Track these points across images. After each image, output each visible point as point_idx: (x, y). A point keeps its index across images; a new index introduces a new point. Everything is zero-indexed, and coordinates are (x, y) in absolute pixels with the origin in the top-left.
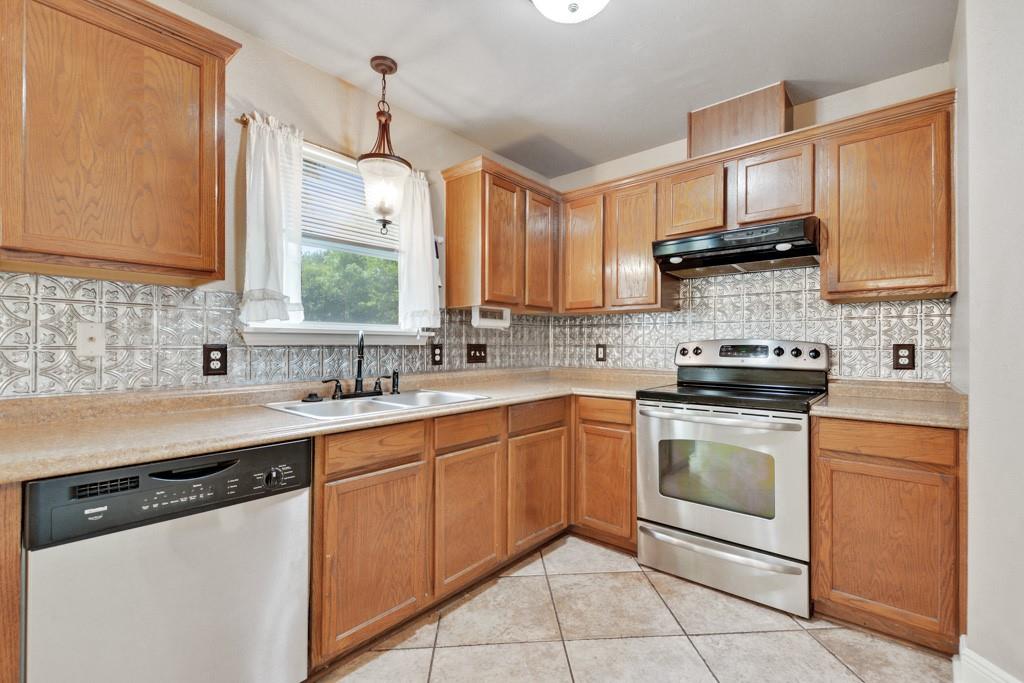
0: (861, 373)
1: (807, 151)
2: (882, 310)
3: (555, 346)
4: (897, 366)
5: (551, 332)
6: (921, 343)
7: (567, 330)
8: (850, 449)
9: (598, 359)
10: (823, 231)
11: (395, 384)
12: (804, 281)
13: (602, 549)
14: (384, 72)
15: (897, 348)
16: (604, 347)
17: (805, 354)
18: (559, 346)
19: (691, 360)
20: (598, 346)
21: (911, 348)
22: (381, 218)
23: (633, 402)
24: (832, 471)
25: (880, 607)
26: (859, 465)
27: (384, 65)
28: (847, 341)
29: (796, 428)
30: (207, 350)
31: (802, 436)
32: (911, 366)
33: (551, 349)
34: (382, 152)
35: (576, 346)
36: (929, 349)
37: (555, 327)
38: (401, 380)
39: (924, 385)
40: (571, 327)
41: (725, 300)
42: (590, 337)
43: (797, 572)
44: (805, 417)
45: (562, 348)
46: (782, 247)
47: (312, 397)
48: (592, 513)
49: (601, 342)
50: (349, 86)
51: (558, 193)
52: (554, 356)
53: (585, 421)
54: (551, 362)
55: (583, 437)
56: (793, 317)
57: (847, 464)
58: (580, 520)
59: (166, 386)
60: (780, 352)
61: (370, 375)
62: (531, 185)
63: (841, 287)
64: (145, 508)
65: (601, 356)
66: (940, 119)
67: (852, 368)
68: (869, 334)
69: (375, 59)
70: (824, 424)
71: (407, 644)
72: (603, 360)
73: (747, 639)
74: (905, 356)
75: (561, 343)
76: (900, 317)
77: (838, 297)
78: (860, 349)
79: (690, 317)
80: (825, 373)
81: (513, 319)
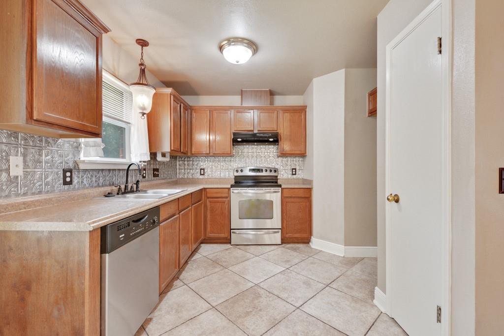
0: (285, 176)
1: (276, 112)
2: (289, 159)
3: (179, 169)
4: (293, 174)
5: (178, 163)
6: (298, 168)
7: (186, 162)
8: (290, 196)
9: (201, 174)
10: (279, 136)
11: (137, 187)
12: (271, 150)
13: (216, 245)
14: (142, 46)
15: (293, 169)
16: (204, 169)
17: (273, 171)
18: (182, 169)
19: (240, 174)
20: (201, 169)
21: (295, 169)
22: (141, 111)
23: (229, 189)
24: (286, 202)
25: (297, 235)
26: (293, 200)
27: (143, 43)
28: (282, 167)
29: (278, 192)
30: (65, 171)
31: (280, 194)
32: (295, 174)
33: (178, 171)
34: (141, 82)
35: (190, 169)
36: (299, 169)
37: (179, 161)
38: (140, 185)
39: (298, 179)
40: (188, 161)
41: (250, 153)
42: (197, 165)
43: (278, 232)
44: (280, 188)
45: (183, 170)
46: (271, 140)
47: (109, 195)
48: (212, 232)
49: (202, 167)
50: (115, 42)
51: (189, 106)
52: (179, 173)
53: (208, 198)
54: (178, 176)
55: (208, 204)
56: (269, 160)
57: (289, 200)
58: (207, 236)
59: (48, 191)
60: (266, 171)
61: (123, 184)
62: (184, 102)
63: (284, 152)
64: (131, 234)
65: (202, 173)
66: (304, 112)
67: (283, 175)
68: (287, 165)
69: (137, 40)
70: (284, 190)
71: (173, 288)
72: (203, 175)
73: (271, 252)
74: (294, 171)
75: (183, 168)
76: (293, 161)
77: (283, 155)
78: (285, 170)
79: (237, 159)
80: (277, 176)
81: (170, 158)
